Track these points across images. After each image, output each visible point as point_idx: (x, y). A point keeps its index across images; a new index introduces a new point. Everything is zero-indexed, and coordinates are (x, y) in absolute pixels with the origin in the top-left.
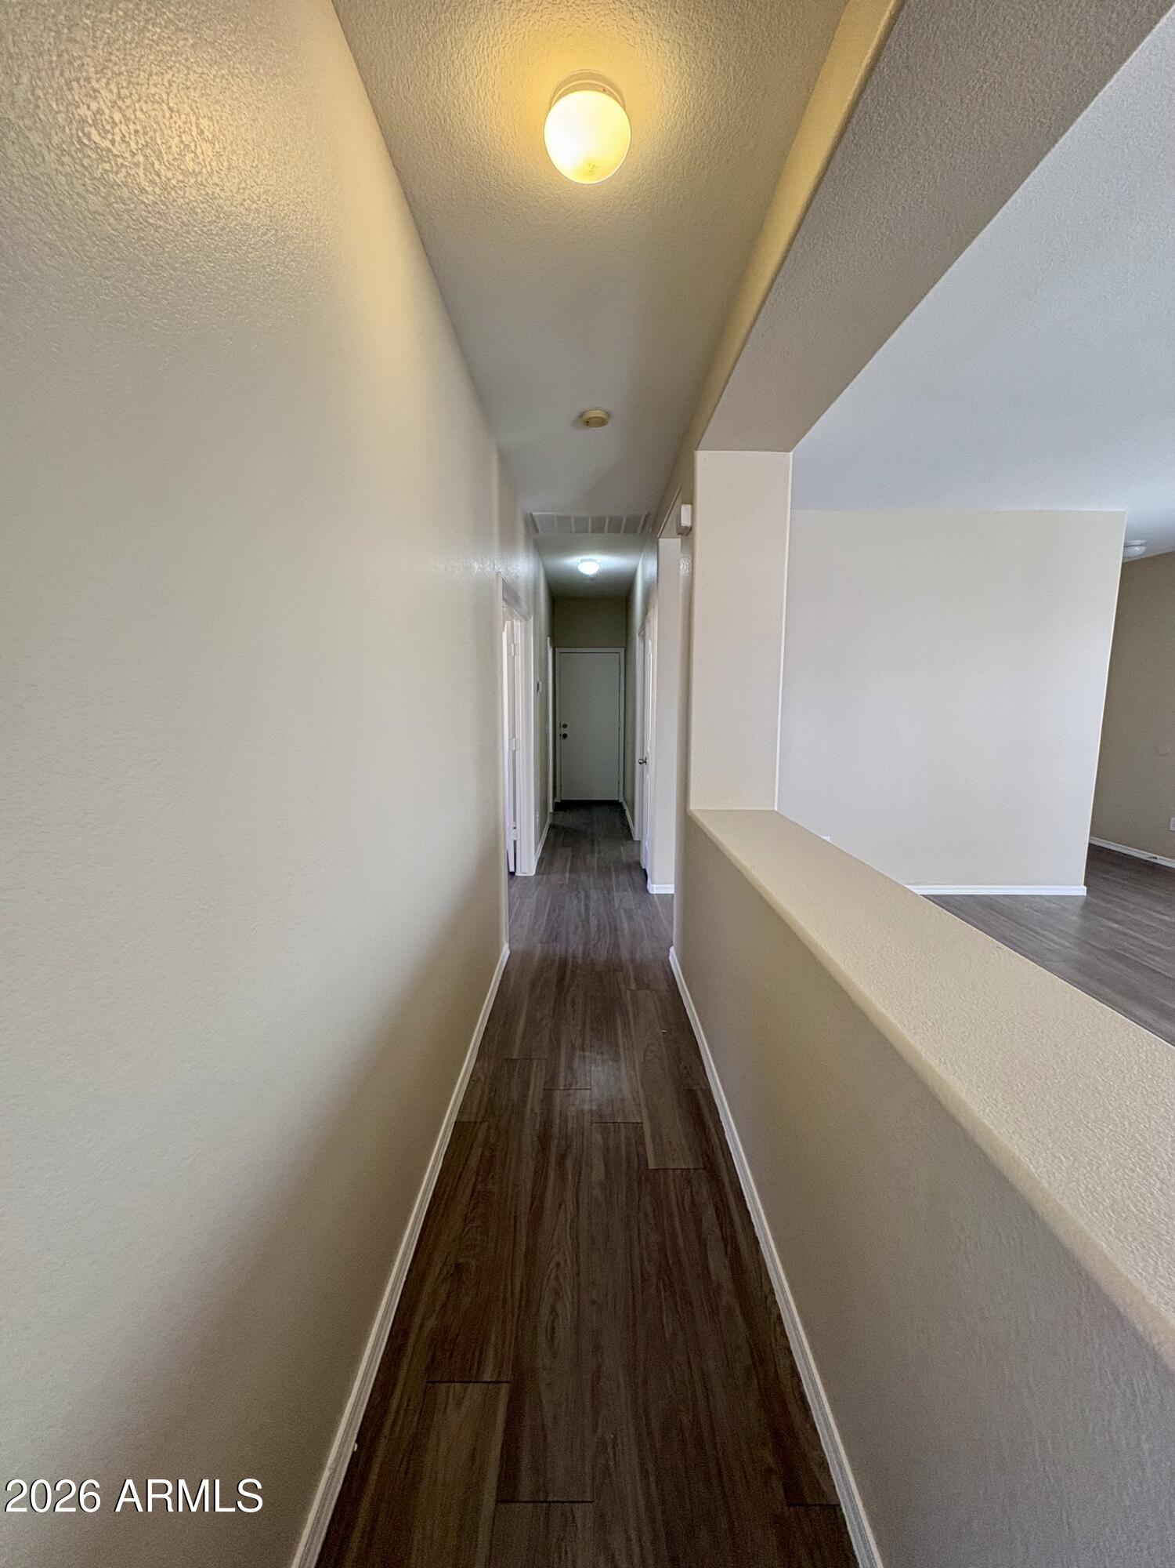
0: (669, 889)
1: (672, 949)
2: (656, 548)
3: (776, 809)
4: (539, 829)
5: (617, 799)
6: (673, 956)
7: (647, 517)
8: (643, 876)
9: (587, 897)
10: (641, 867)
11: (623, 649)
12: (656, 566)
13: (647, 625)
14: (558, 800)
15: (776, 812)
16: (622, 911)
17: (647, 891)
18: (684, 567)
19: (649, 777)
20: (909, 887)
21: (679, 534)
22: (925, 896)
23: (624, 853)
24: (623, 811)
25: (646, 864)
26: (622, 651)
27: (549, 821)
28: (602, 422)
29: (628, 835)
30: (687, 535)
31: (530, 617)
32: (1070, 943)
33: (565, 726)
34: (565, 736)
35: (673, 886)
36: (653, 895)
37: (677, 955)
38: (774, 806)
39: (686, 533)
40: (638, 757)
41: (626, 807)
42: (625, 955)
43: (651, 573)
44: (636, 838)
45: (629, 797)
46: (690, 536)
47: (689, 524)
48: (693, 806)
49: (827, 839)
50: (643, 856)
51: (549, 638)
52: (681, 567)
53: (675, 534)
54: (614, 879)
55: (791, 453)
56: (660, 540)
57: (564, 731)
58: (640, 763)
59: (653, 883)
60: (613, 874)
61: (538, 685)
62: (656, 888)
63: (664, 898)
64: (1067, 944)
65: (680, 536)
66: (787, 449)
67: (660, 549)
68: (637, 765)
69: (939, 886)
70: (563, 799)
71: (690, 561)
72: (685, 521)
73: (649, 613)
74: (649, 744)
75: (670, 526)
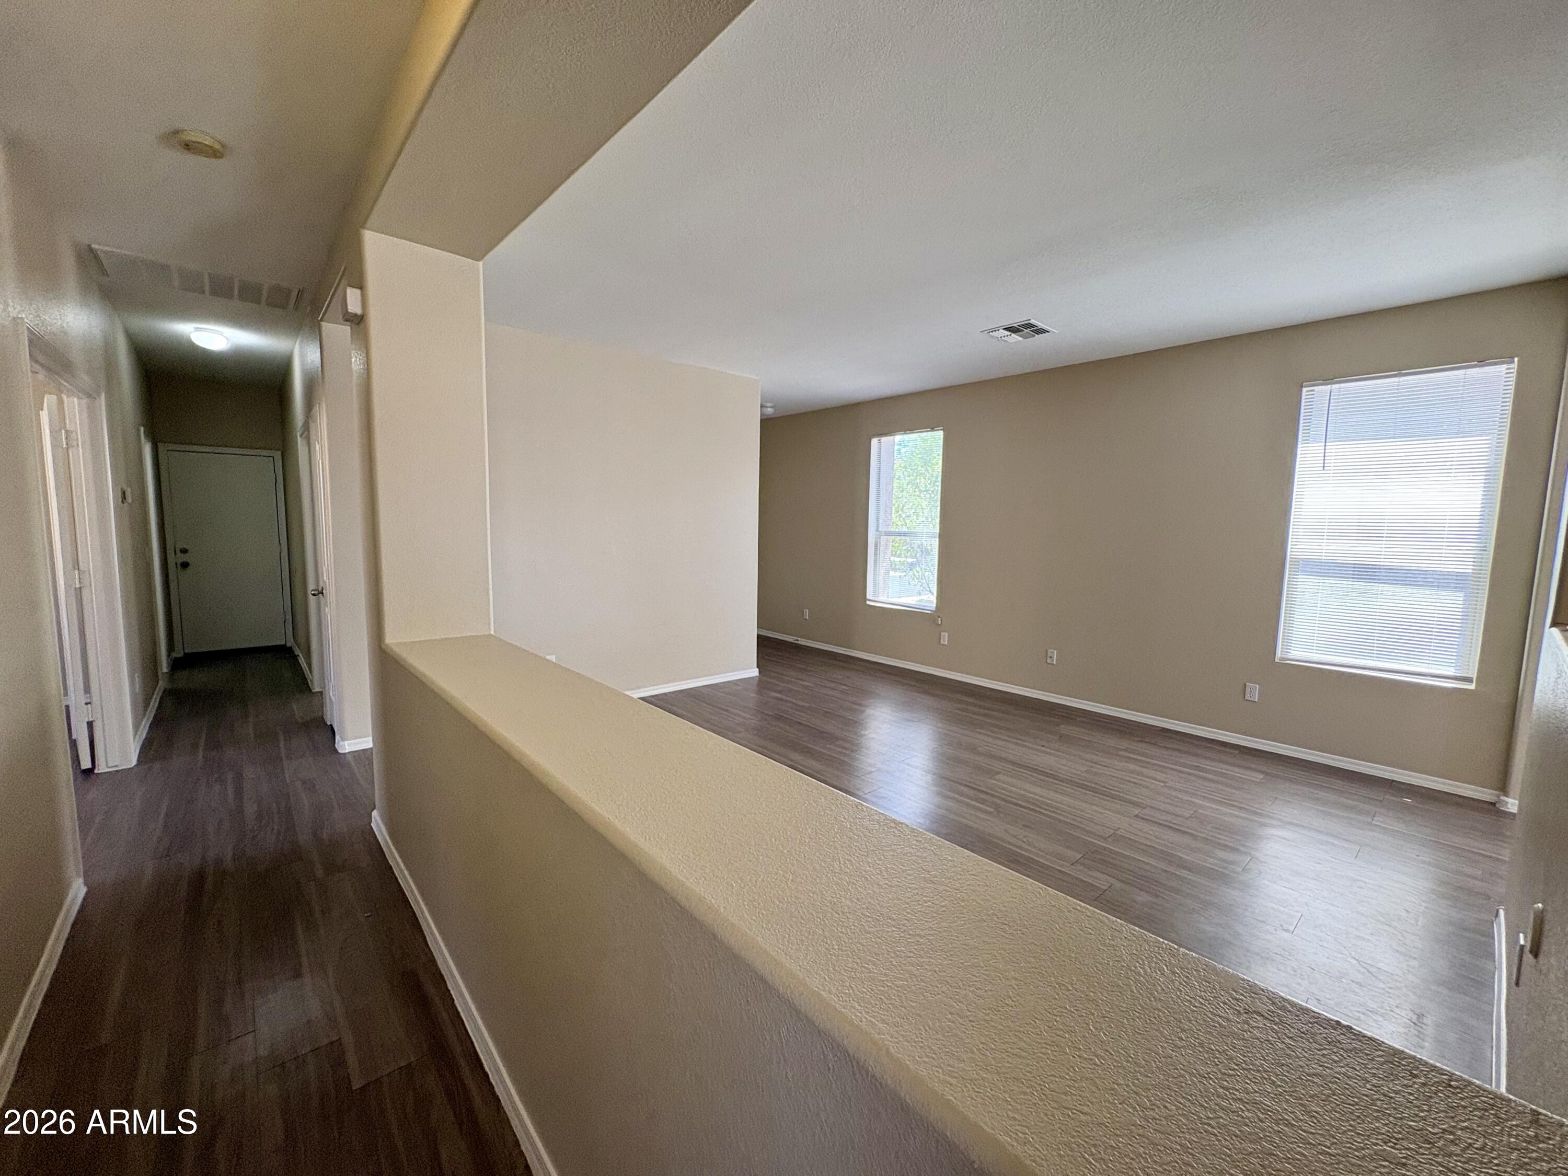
0: (367, 743)
1: (375, 814)
2: (317, 331)
3: (492, 633)
4: (140, 699)
5: (284, 643)
6: (378, 825)
7: (300, 292)
8: (330, 732)
9: (239, 777)
10: (326, 724)
11: (280, 453)
12: (319, 354)
13: (312, 425)
14: (178, 654)
15: (492, 635)
16: (298, 784)
17: (336, 751)
18: (356, 362)
19: (329, 611)
20: (628, 693)
21: (346, 320)
22: (643, 699)
23: (298, 708)
24: (295, 657)
25: (333, 717)
26: (278, 455)
27: (162, 684)
28: (214, 154)
29: (302, 685)
30: (358, 324)
31: (99, 395)
32: (751, 715)
33: (184, 551)
34: (185, 565)
35: (371, 738)
36: (344, 754)
37: (382, 820)
38: (489, 629)
39: (358, 321)
40: (311, 586)
41: (297, 652)
42: (304, 838)
43: (312, 362)
44: (316, 689)
45: (302, 640)
46: (362, 325)
47: (359, 311)
48: (391, 639)
49: (552, 658)
50: (327, 709)
51: (142, 429)
52: (353, 360)
53: (342, 321)
54: (282, 744)
55: (481, 263)
56: (324, 324)
57: (183, 558)
58: (314, 595)
59: (343, 739)
60: (282, 738)
61: (124, 493)
62: (346, 746)
63: (358, 754)
64: (748, 716)
65: (348, 323)
66: (478, 259)
67: (324, 335)
68: (311, 598)
69: (655, 687)
70: (186, 651)
71: (364, 355)
72: (354, 307)
73: (313, 412)
74: (324, 569)
75: (335, 309)
